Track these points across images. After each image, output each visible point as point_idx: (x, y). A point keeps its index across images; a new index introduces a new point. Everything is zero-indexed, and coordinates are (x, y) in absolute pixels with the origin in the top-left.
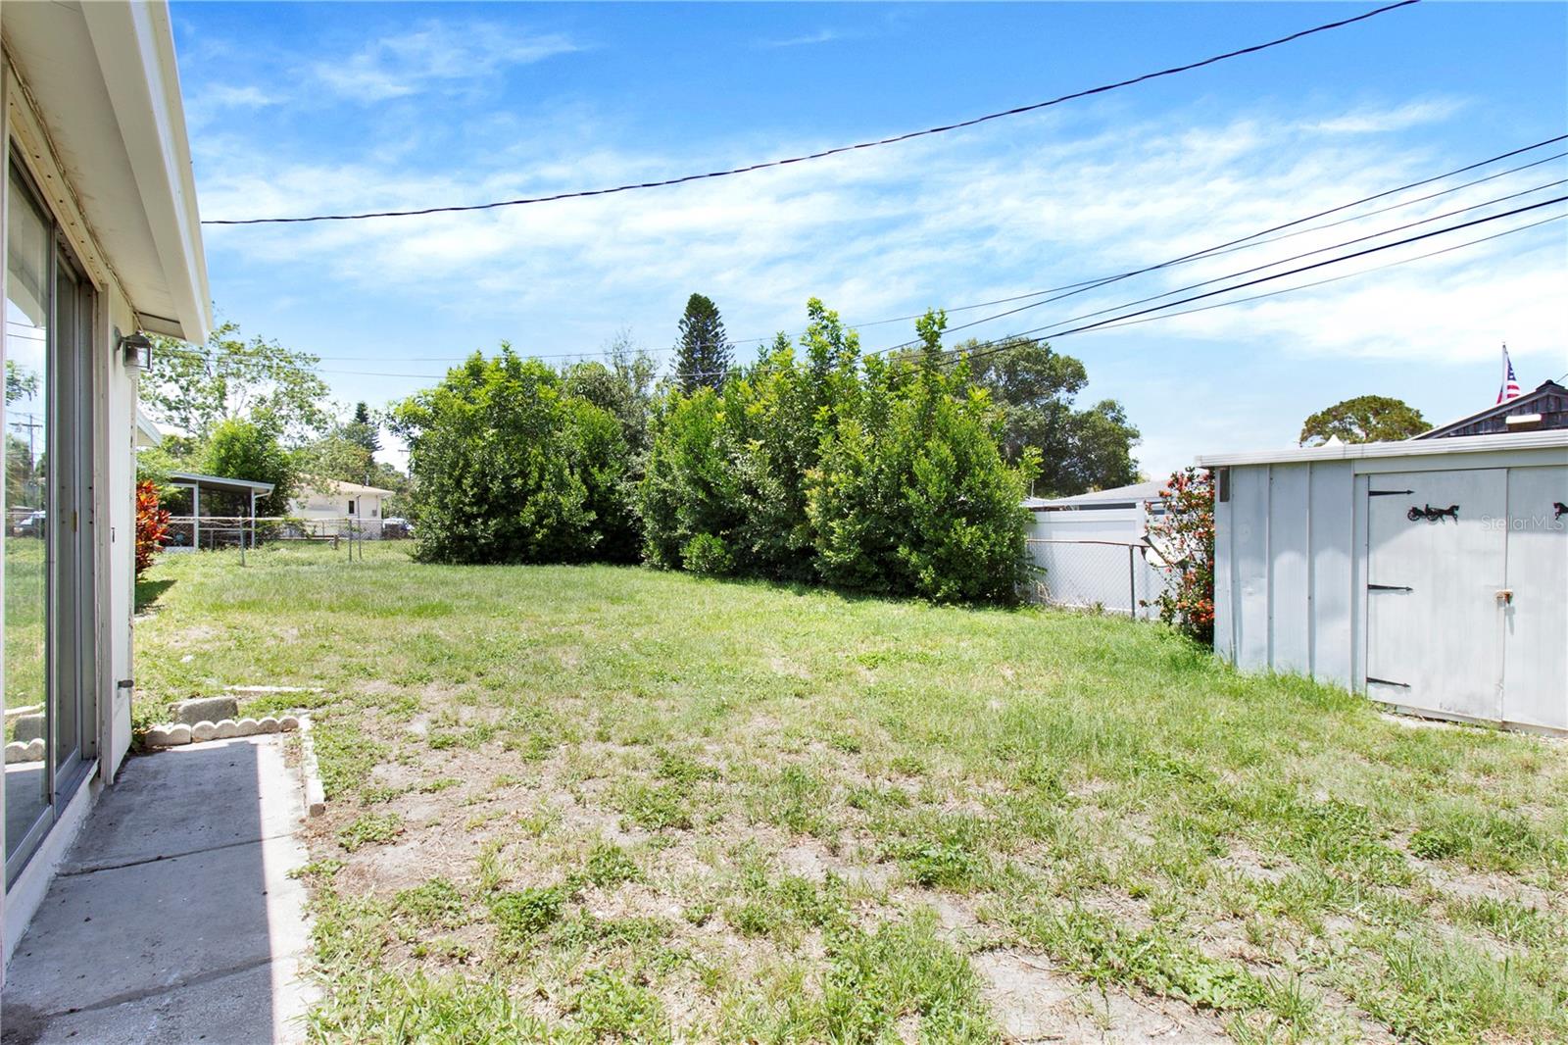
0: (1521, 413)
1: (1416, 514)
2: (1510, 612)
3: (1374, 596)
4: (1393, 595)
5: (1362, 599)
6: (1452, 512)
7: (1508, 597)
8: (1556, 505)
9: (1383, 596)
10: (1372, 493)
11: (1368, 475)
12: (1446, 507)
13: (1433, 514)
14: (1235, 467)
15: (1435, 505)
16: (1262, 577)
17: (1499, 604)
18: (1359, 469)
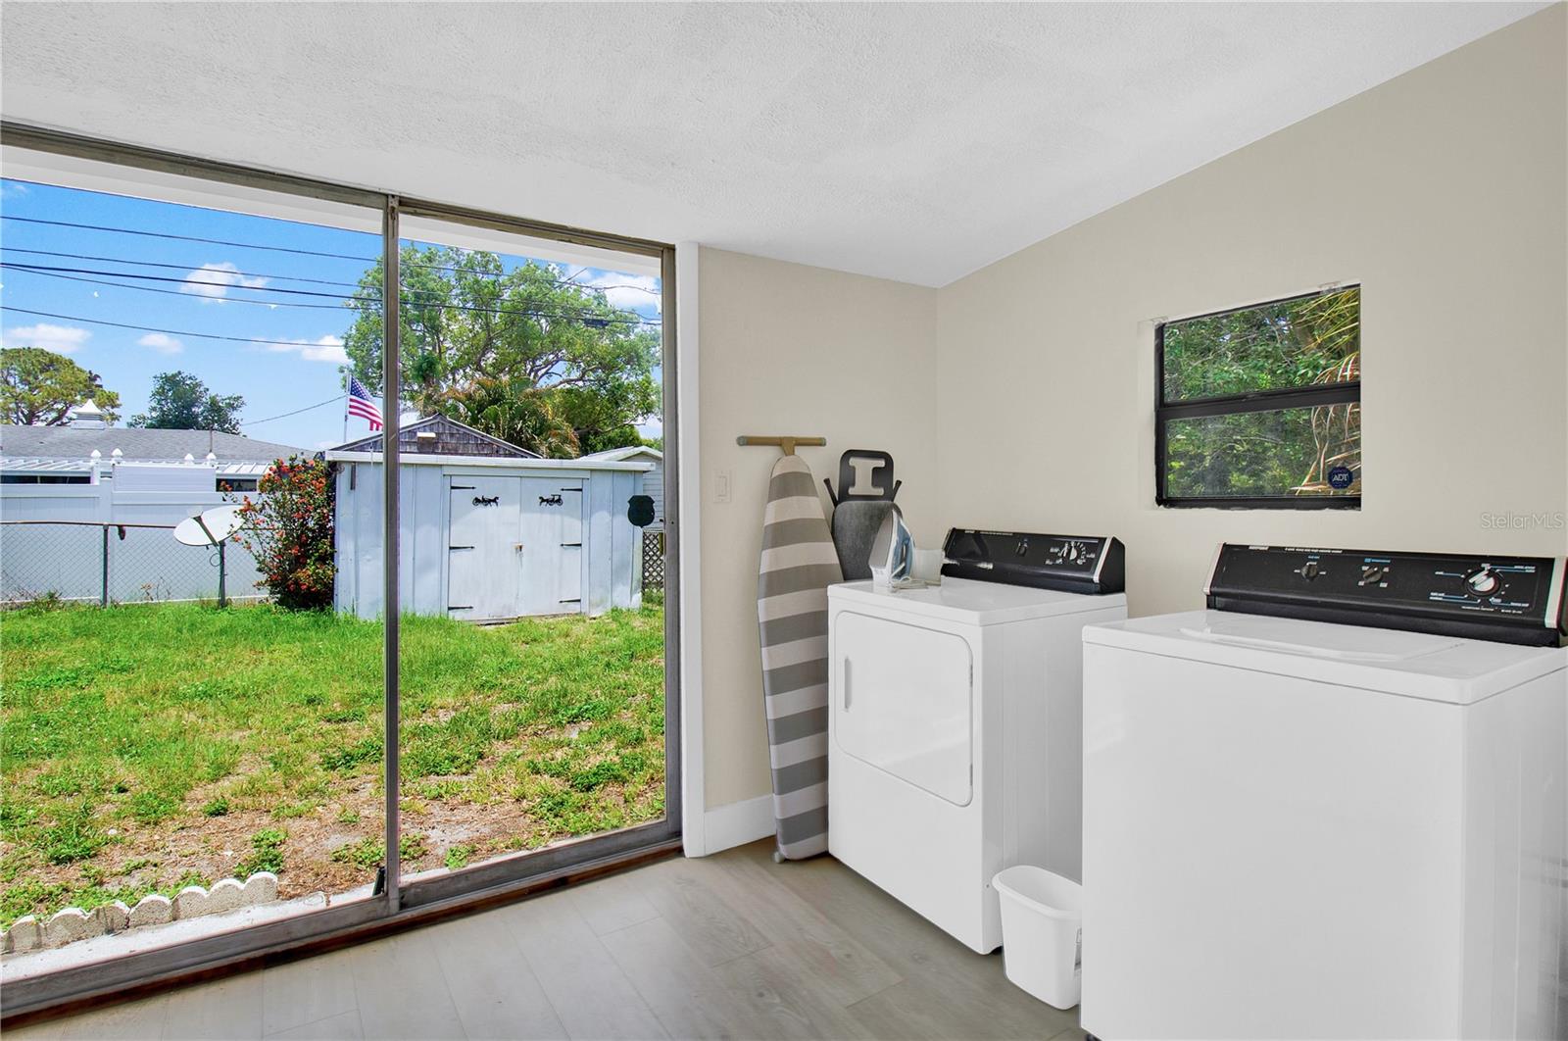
0: (425, 431)
1: (477, 501)
2: (521, 556)
3: (454, 553)
4: (463, 552)
5: (446, 557)
6: (495, 500)
7: (521, 547)
8: (541, 498)
9: (458, 552)
10: (452, 488)
11: (451, 476)
12: (492, 498)
13: (486, 502)
14: (359, 463)
15: (487, 497)
16: (378, 546)
17: (517, 552)
18: (447, 471)
